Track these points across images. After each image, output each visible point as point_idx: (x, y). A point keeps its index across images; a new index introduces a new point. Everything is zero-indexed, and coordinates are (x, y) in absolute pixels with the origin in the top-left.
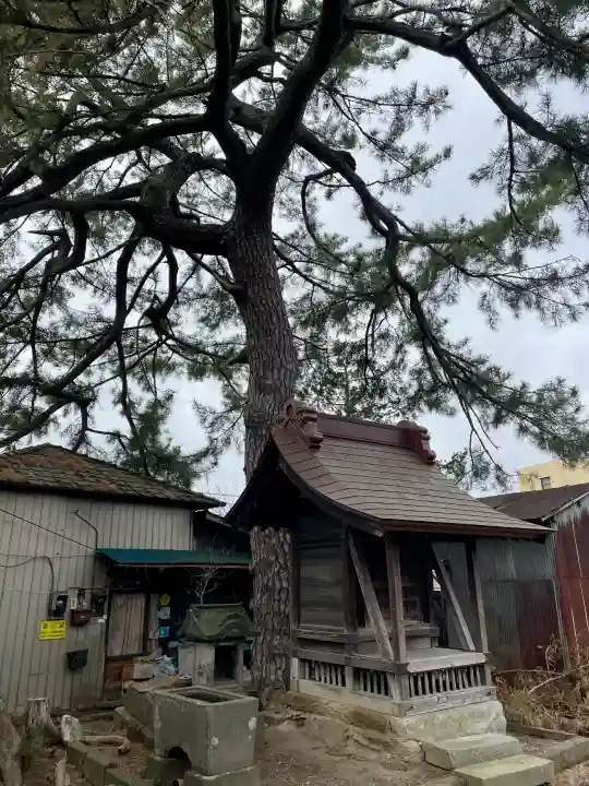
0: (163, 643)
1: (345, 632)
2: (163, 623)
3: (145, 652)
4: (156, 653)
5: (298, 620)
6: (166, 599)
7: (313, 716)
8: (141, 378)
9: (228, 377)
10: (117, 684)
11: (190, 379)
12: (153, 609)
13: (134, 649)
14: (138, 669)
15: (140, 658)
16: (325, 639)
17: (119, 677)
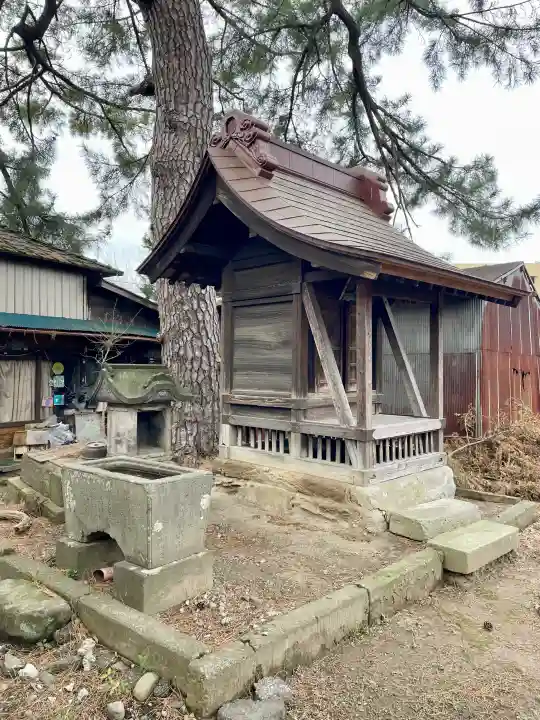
0: (58, 411)
1: (294, 397)
2: (58, 391)
3: (38, 419)
4: (51, 420)
5: (230, 384)
6: (59, 368)
7: (249, 483)
8: (14, 123)
9: (120, 134)
10: (9, 450)
11: (73, 133)
12: (45, 376)
13: (26, 415)
14: (31, 436)
15: (32, 425)
16: (267, 404)
17: (10, 443)
